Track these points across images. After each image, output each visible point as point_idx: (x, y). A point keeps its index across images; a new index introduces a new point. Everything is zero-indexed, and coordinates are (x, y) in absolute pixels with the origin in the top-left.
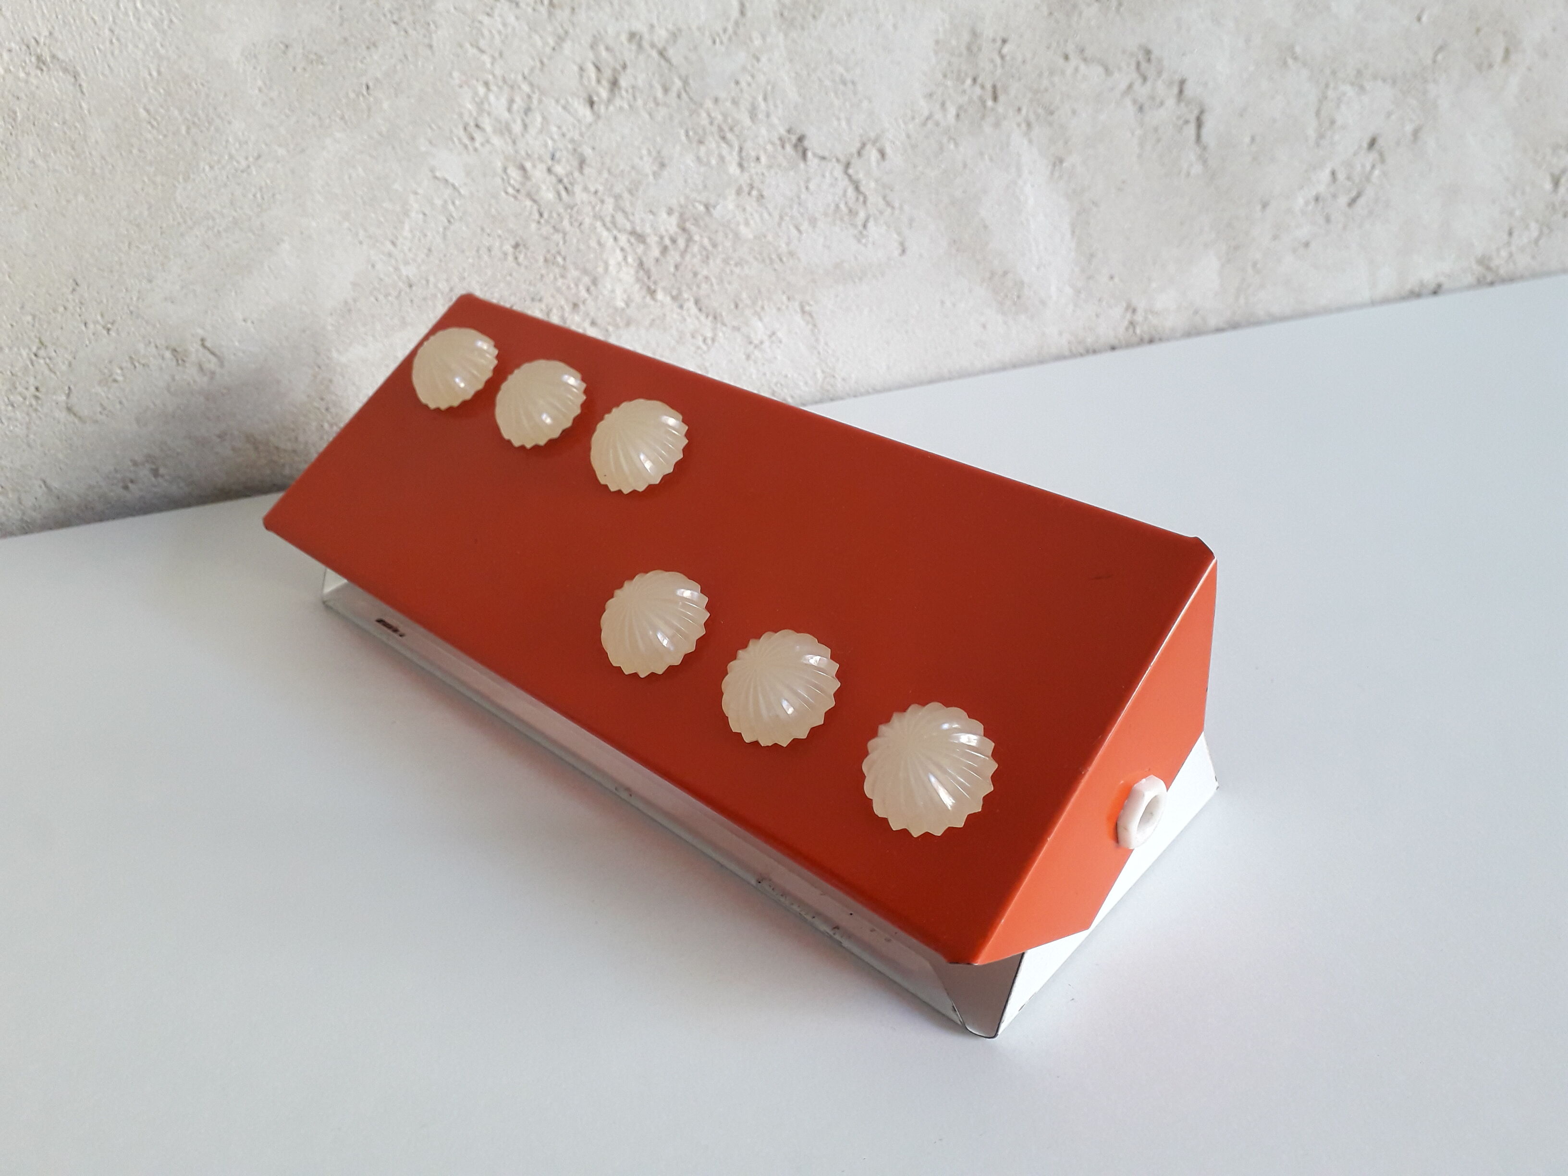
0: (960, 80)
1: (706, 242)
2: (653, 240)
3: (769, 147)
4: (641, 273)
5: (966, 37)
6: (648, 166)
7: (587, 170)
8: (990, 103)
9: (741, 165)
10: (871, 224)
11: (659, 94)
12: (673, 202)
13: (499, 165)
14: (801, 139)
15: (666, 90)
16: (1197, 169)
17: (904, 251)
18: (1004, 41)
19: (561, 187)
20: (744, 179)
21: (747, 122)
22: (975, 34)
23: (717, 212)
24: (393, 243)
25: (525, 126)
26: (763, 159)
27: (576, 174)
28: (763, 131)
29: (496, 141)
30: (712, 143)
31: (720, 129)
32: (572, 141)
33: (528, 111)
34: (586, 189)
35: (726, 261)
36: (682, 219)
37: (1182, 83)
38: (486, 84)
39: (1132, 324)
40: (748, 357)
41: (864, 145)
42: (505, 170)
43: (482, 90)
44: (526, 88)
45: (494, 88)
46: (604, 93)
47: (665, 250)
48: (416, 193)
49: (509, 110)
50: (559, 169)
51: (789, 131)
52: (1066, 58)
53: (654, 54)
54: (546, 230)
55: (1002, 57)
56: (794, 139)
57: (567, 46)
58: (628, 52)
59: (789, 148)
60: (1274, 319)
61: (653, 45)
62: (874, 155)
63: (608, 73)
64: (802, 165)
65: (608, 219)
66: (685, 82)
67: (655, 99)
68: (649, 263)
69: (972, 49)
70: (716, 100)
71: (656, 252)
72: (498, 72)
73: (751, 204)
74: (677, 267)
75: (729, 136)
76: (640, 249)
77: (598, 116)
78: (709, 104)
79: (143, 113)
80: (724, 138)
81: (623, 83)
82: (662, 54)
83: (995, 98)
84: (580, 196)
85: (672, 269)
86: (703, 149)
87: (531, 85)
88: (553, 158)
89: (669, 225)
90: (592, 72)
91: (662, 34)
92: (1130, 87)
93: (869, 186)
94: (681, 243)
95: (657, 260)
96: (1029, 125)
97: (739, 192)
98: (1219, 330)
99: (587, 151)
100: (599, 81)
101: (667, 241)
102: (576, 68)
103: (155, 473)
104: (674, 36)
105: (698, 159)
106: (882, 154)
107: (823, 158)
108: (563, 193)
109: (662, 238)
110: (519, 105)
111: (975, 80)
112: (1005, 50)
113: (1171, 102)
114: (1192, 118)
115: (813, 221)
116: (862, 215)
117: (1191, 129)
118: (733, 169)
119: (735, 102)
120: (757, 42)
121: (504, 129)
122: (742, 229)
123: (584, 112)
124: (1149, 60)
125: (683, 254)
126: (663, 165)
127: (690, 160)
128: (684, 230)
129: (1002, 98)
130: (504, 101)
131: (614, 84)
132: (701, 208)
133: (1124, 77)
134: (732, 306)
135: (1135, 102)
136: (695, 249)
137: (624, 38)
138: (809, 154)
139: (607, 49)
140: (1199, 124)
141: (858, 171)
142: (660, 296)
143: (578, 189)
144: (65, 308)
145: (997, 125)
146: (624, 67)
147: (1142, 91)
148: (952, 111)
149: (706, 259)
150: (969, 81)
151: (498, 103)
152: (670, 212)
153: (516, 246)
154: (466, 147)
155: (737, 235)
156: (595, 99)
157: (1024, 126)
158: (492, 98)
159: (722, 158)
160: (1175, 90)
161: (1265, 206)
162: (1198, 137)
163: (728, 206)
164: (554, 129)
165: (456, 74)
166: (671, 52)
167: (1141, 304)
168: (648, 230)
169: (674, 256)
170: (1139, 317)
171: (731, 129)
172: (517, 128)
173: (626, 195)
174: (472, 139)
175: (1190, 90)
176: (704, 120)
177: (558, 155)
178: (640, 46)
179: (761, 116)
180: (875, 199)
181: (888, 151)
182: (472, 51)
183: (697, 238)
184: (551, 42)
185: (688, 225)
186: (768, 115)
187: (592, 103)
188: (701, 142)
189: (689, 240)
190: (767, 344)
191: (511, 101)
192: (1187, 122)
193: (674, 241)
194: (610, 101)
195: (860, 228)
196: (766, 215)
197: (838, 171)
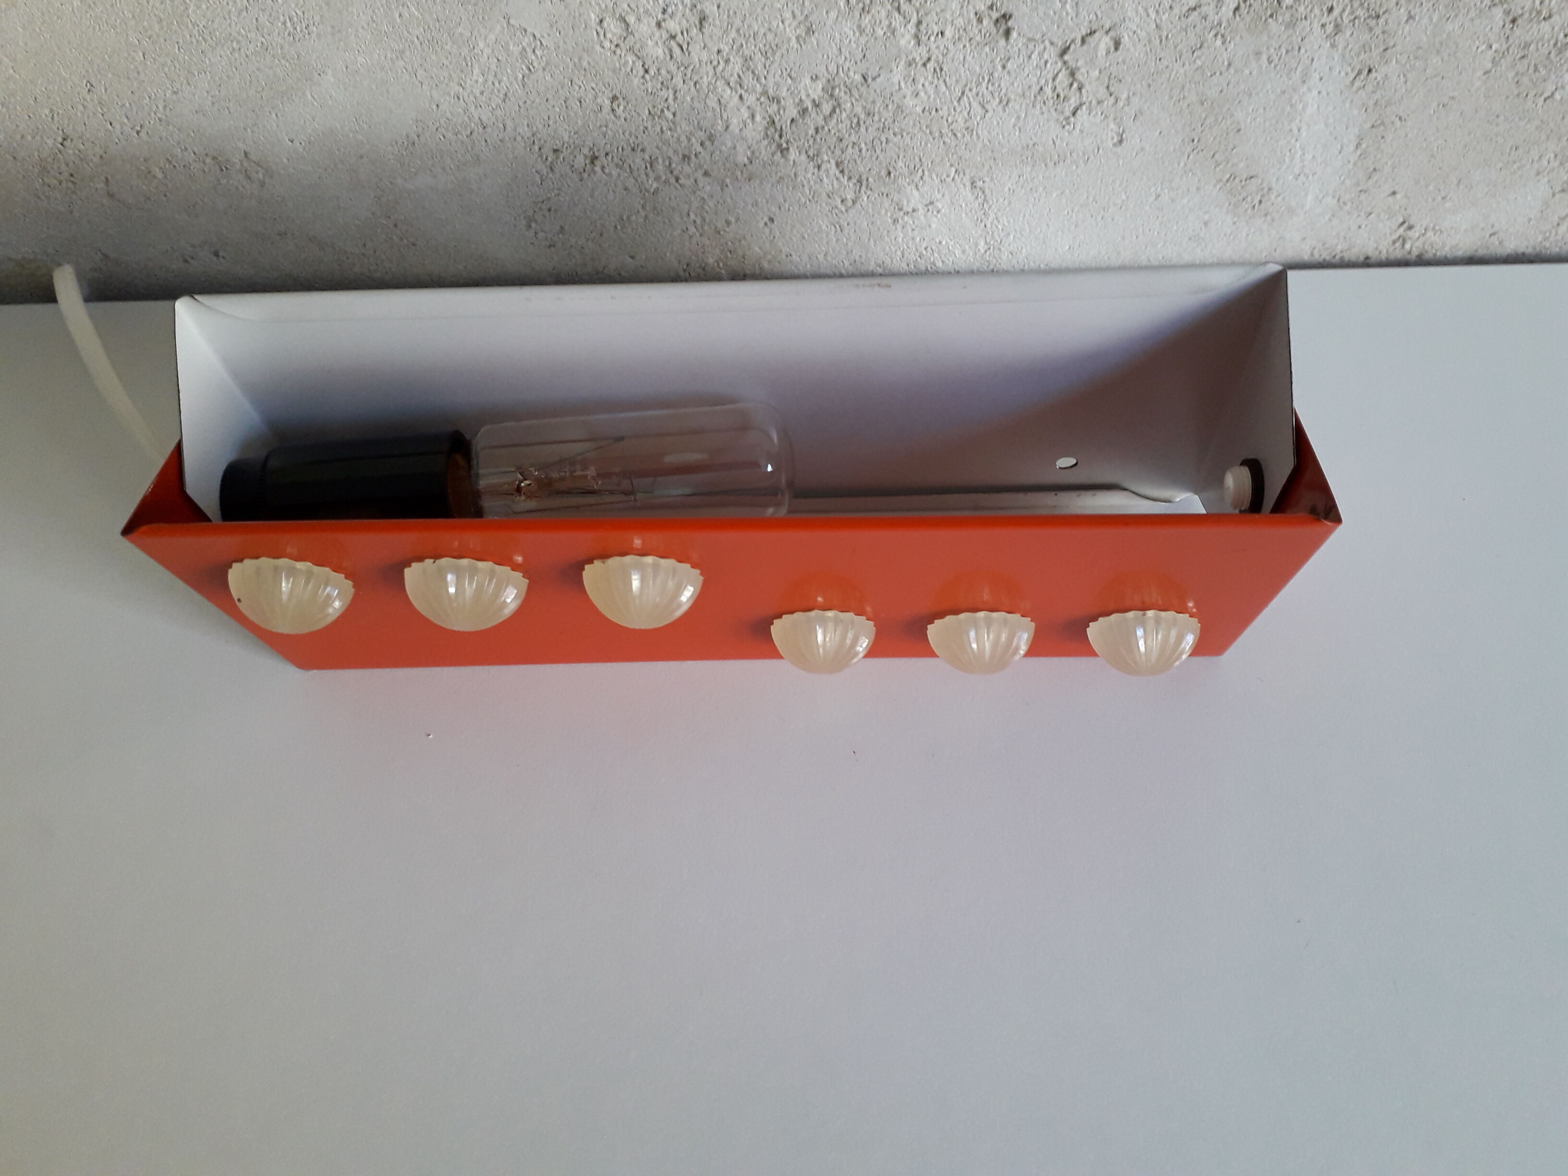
2: (789, 102)
3: (960, 22)
4: (771, 131)
6: (791, 30)
7: (708, 29)
9: (917, 39)
10: (1083, 113)
13: (592, 16)
14: (1006, 17)
17: (1121, 142)
19: (673, 44)
20: (920, 54)
27: (694, 31)
28: (954, 5)
34: (705, 48)
39: (1402, 239)
40: (895, 221)
41: (1092, 32)
42: (601, 22)
47: (804, 112)
48: (486, 38)
50: (672, 25)
51: (991, 7)
54: (653, 85)
56: (996, 15)
59: (987, 24)
62: (1104, 42)
64: (1002, 42)
65: (733, 80)
68: (783, 122)
71: (792, 112)
73: (924, 77)
74: (817, 129)
76: (773, 109)
80: (898, 8)
84: (698, 54)
85: (811, 131)
86: (867, 20)
88: (664, 12)
89: (812, 90)
93: (1089, 76)
94: (826, 108)
95: (793, 120)
96: (1339, 27)
97: (910, 64)
99: (710, 8)
101: (808, 105)
103: (216, 254)
105: (860, 28)
106: (1117, 43)
107: (1032, 40)
108: (677, 51)
109: (801, 101)
115: (1005, 103)
116: (1073, 102)
118: (906, 40)
122: (909, 102)
125: (827, 119)
126: (810, 31)
127: (848, 28)
128: (831, 96)
132: (857, 78)
134: (884, 173)
135: (1507, 13)
136: (844, 115)
138: (1014, 33)
141: (1077, 57)
142: (793, 154)
143: (695, 48)
145: (1291, 25)
149: (856, 126)
152: (815, 78)
153: (614, 98)
155: (900, 107)
157: (1330, 28)
159: (892, 29)
163: (893, 78)
168: (784, 93)
169: (815, 119)
177: (671, 10)
180: (1093, 89)
181: (1125, 40)
183: (847, 105)
185: (837, 92)
189: (837, 106)
190: (921, 212)
193: (816, 105)
195: (1068, 113)
196: (943, 88)
197: (1051, 54)
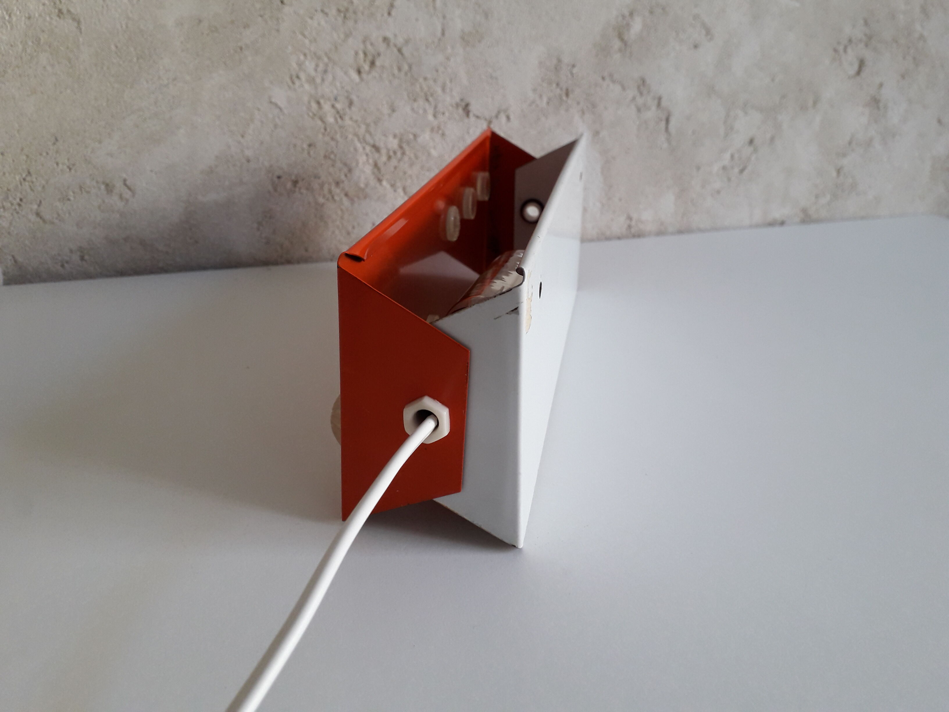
0: (550, 83)
1: (412, 156)
2: (384, 151)
3: (450, 108)
4: (376, 170)
5: (555, 61)
6: (386, 110)
7: (353, 108)
8: (564, 98)
9: (435, 116)
11: (396, 71)
12: (397, 132)
13: (306, 99)
14: (467, 105)
15: (400, 69)
16: (665, 145)
18: (574, 66)
19: (337, 116)
20: (435, 123)
21: (440, 92)
22: (559, 61)
23: (420, 140)
24: (243, 136)
25: (323, 80)
26: (447, 114)
27: (347, 110)
28: (448, 99)
29: (307, 87)
30: (421, 102)
31: (426, 95)
32: (347, 91)
33: (325, 71)
34: (351, 119)
35: (422, 168)
36: (401, 140)
37: (660, 99)
38: (305, 55)
39: (630, 227)
41: (499, 112)
42: (309, 102)
43: (302, 57)
44: (326, 60)
45: (309, 57)
46: (366, 67)
47: (389, 158)
48: (259, 110)
49: (316, 70)
50: (339, 106)
51: (462, 100)
52: (603, 78)
53: (395, 50)
54: (327, 139)
55: (572, 74)
56: (463, 104)
57: (350, 41)
58: (382, 47)
59: (460, 111)
60: (700, 230)
61: (395, 46)
62: (504, 118)
63: (370, 58)
64: (466, 119)
65: (361, 137)
66: (410, 67)
67: (394, 75)
68: (380, 164)
69: (557, 69)
70: (425, 79)
71: (384, 158)
72: (312, 49)
73: (438, 138)
74: (395, 168)
75: (431, 99)
76: (377, 155)
77: (362, 79)
78: (421, 80)
79: (113, 47)
80: (427, 100)
81: (378, 63)
82: (400, 50)
83: (567, 95)
84: (348, 122)
85: (392, 169)
86: (415, 105)
87: (329, 58)
88: (336, 99)
89: (394, 143)
90: (361, 55)
91: (400, 41)
92: (634, 99)
94: (399, 154)
95: (385, 164)
96: (583, 113)
97: (432, 130)
98: (673, 234)
99: (354, 97)
100: (365, 61)
101: (391, 153)
102: (353, 53)
103: (82, 258)
104: (407, 42)
105: (413, 109)
106: (508, 118)
107: (478, 117)
108: (339, 120)
109: (388, 151)
110: (321, 67)
111: (558, 84)
112: (575, 71)
113: (654, 108)
114: (664, 118)
117: (663, 124)
118: (430, 117)
119: (435, 81)
120: (449, 50)
121: (311, 80)
122: (432, 151)
123: (355, 76)
124: (644, 85)
125: (400, 161)
126: (393, 111)
127: (408, 109)
128: (401, 147)
129: (571, 96)
130: (313, 65)
131: (373, 64)
132: (411, 137)
133: (631, 93)
135: (636, 106)
136: (406, 158)
137: (380, 39)
138: (471, 115)
139: (372, 44)
140: (667, 121)
141: (495, 125)
142: (384, 183)
143: (347, 118)
144: (47, 154)
145: (567, 110)
146: (379, 54)
147: (640, 101)
148: (545, 99)
149: (412, 165)
150: (554, 85)
151: (310, 66)
152: (395, 136)
153: (310, 145)
154: (289, 87)
155: (429, 154)
156: (362, 70)
157: (580, 112)
158: (307, 63)
159: (425, 111)
160: (656, 102)
161: (698, 168)
162: (667, 129)
163: (425, 137)
164: (338, 84)
165: (290, 48)
166: (405, 50)
167: (635, 216)
168: (381, 145)
169: (394, 162)
170: (633, 223)
171: (432, 95)
172: (318, 80)
173: (372, 124)
174: (293, 83)
175: (664, 103)
176: (418, 89)
177: (339, 98)
178: (388, 45)
179: (448, 90)
181: (512, 117)
182: (300, 37)
183: (408, 153)
184: (342, 36)
185: (405, 146)
186: (451, 90)
187: (359, 72)
188: (415, 100)
189: (404, 153)
191: (317, 66)
192: (661, 120)
193: (395, 153)
194: (369, 73)
196: (445, 145)
197: (485, 124)
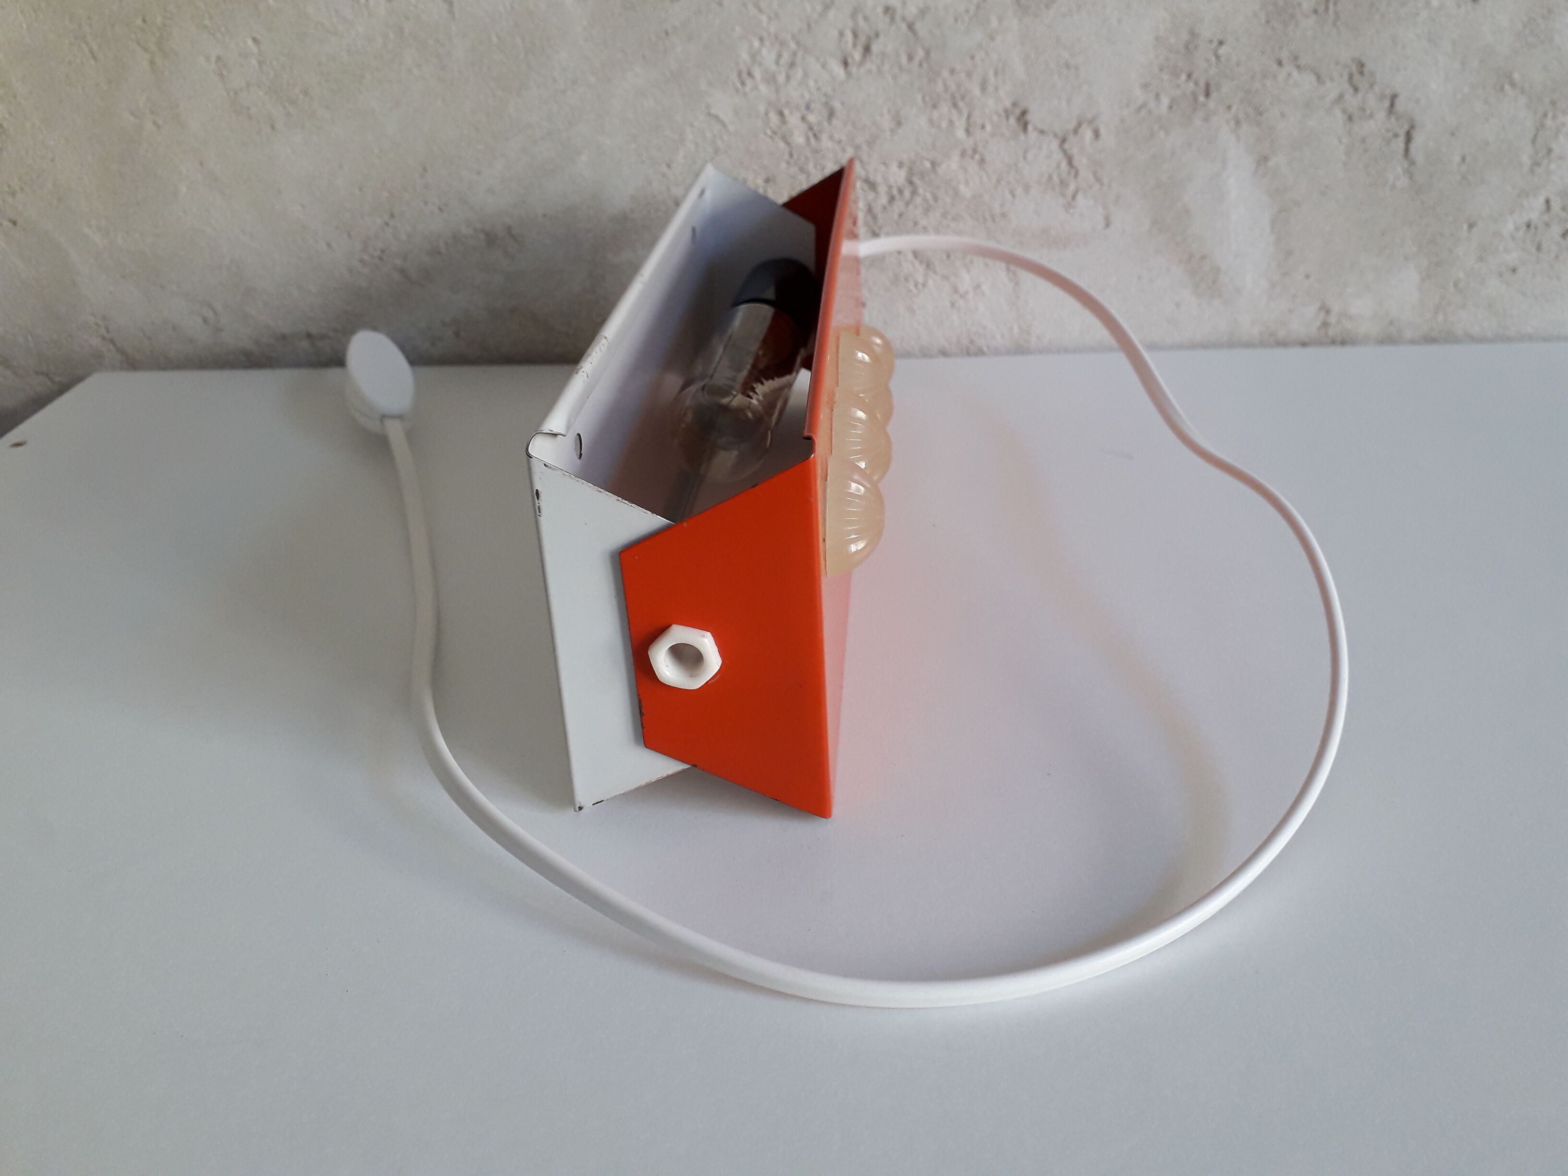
0: (1175, 74)
1: (929, 196)
2: (882, 189)
3: (995, 118)
4: (869, 218)
5: (1185, 36)
6: (886, 123)
7: (835, 122)
8: (1202, 99)
9: (968, 131)
10: (1080, 197)
11: (904, 60)
12: (905, 157)
13: (762, 109)
14: (1024, 113)
15: (910, 58)
16: (1403, 182)
17: (1108, 225)
18: (1221, 43)
19: (810, 134)
20: (969, 143)
21: (976, 91)
22: (1193, 34)
23: (941, 170)
24: (669, 166)
25: (788, 78)
26: (988, 128)
27: (826, 124)
28: (991, 103)
29: (763, 89)
30: (945, 108)
31: (953, 97)
32: (825, 95)
33: (792, 65)
34: (831, 138)
35: (944, 215)
36: (911, 173)
37: (1394, 97)
38: (761, 39)
39: (1325, 325)
40: (953, 305)
41: (1080, 124)
42: (767, 114)
43: (756, 44)
44: (793, 45)
45: (767, 43)
46: (857, 55)
47: (892, 199)
48: (692, 126)
49: (777, 63)
50: (812, 118)
51: (1015, 105)
52: (1280, 63)
53: (904, 27)
54: (794, 170)
55: (1218, 57)
56: (1018, 112)
57: (831, 14)
58: (881, 22)
59: (1012, 120)
60: (1473, 339)
61: (903, 19)
62: (1088, 134)
63: (863, 39)
64: (1022, 137)
66: (928, 53)
67: (900, 68)
68: (878, 210)
69: (1189, 48)
70: (952, 71)
71: (884, 200)
72: (772, 30)
73: (973, 167)
74: (901, 215)
75: (961, 104)
76: (871, 195)
77: (849, 74)
78: (945, 73)
79: (494, 39)
80: (955, 105)
81: (875, 48)
82: (911, 27)
83: (1207, 94)
84: (826, 143)
85: (896, 217)
86: (935, 114)
87: (798, 43)
88: (808, 107)
89: (899, 176)
90: (849, 36)
91: (912, 10)
92: (1341, 97)
93: (1081, 161)
94: (907, 193)
95: (885, 208)
96: (1238, 123)
97: (963, 154)
98: (1413, 342)
99: (837, 105)
100: (855, 45)
101: (895, 192)
102: (835, 33)
103: (457, 334)
104: (923, 12)
105: (931, 121)
106: (1097, 134)
107: (1042, 132)
108: (812, 140)
109: (890, 187)
110: (786, 57)
111: (1189, 76)
112: (1222, 51)
113: (1381, 115)
114: (1402, 133)
115: (1027, 189)
116: (1072, 187)
117: (1400, 143)
118: (960, 133)
119: (969, 74)
120: (994, 23)
121: (770, 79)
122: (962, 188)
123: (839, 71)
124: (1362, 73)
125: (907, 204)
126: (899, 124)
127: (923, 121)
128: (911, 183)
129: (1214, 95)
130: (773, 56)
131: (867, 49)
132: (928, 165)
133: (1335, 87)
134: (945, 257)
135: (1344, 111)
136: (918, 200)
137: (880, 10)
138: (1030, 128)
139: (866, 18)
140: (1409, 138)
141: (1072, 146)
143: (824, 137)
144: (413, 189)
145: (1206, 119)
146: (877, 35)
147: (1352, 102)
148: (1165, 101)
149: (927, 210)
150: (1184, 77)
151: (768, 55)
152: (901, 165)
153: (767, 179)
154: (737, 90)
155: (956, 194)
156: (850, 61)
157: (1232, 123)
158: (764, 52)
159: (951, 123)
160: (1387, 103)
161: (1471, 226)
162: (1407, 151)
163: (952, 165)
164: (811, 83)
165: (738, 29)
166: (918, 26)
167: (1336, 308)
168: (879, 179)
169: (899, 206)
170: (1333, 319)
171: (963, 98)
172: (781, 78)
173: (865, 147)
174: (743, 84)
175: (1400, 105)
176: (940, 87)
177: (813, 106)
178: (893, 19)
179: (990, 89)
180: (1085, 174)
181: (1103, 131)
182: (753, 11)
183: (921, 191)
184: (819, 8)
185: (916, 180)
186: (997, 89)
187: (846, 64)
188: (935, 106)
189: (914, 192)
190: (970, 296)
191: (779, 56)
192: (1396, 135)
193: (901, 191)
194: (862, 63)
195: (1069, 198)
196: (985, 178)
197: (1055, 144)
